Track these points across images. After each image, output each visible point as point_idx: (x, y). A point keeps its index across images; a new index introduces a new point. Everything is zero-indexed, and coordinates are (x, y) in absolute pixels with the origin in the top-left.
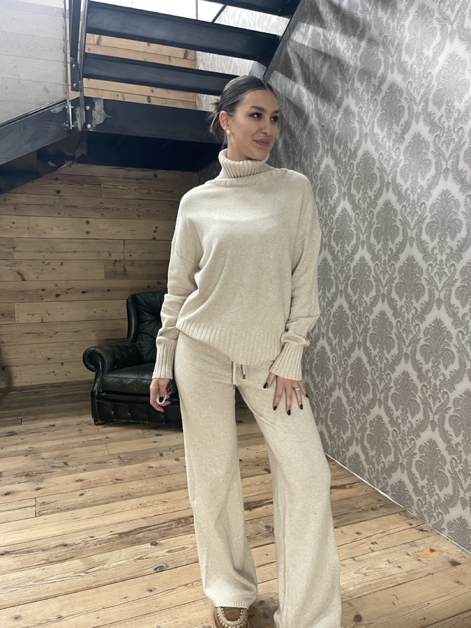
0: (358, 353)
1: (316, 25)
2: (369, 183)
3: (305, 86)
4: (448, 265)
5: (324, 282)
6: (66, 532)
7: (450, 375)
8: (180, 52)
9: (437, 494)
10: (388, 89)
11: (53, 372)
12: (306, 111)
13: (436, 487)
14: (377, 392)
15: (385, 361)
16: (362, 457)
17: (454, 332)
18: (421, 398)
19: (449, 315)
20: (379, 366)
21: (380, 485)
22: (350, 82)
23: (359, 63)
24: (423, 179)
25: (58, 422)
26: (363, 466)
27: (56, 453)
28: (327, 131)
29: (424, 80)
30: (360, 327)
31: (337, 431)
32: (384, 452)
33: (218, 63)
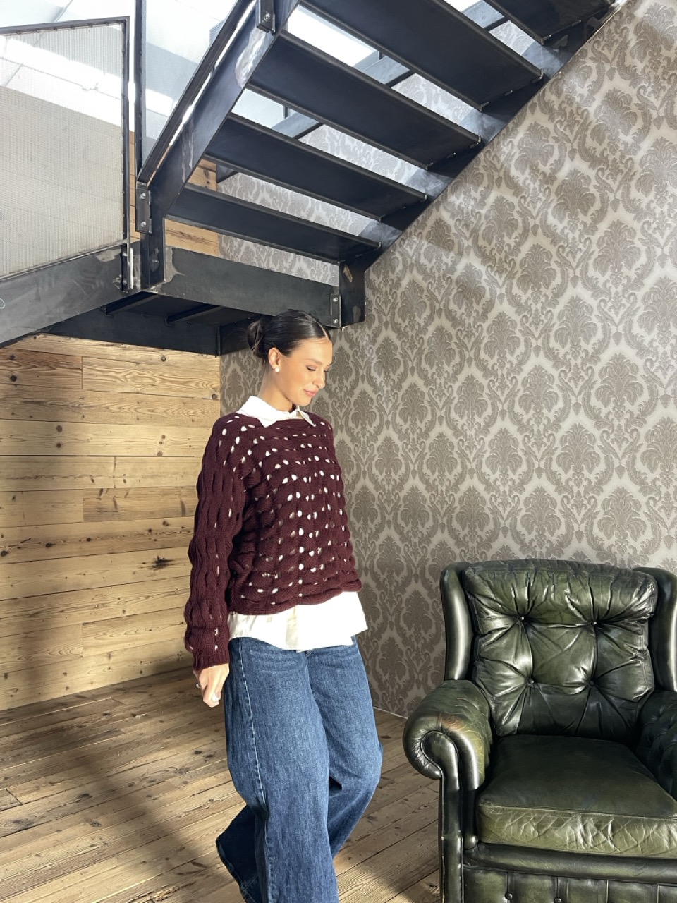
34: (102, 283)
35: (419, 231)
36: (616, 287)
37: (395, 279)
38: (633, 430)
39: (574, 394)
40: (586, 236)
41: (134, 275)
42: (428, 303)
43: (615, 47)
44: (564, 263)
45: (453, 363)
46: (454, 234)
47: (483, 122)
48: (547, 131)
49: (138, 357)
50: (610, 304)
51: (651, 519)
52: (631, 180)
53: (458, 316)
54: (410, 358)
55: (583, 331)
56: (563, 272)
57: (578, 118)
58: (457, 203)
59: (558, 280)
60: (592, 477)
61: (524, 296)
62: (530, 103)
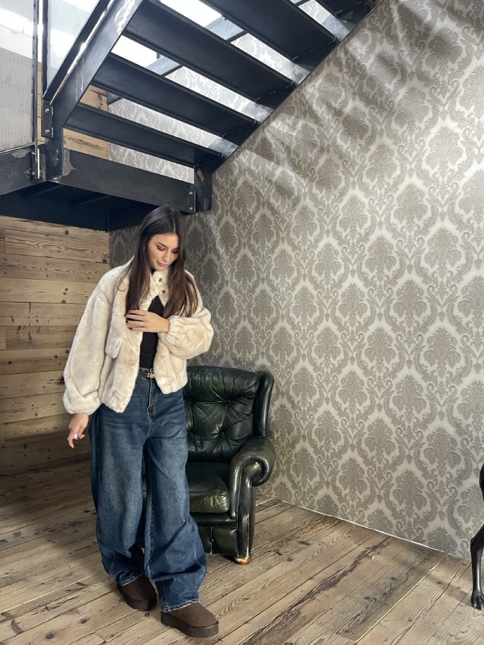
34: (16, 174)
35: (250, 146)
36: (381, 190)
37: (234, 180)
38: (389, 289)
39: (351, 263)
40: (362, 154)
41: (40, 169)
42: (256, 197)
43: (384, 21)
44: (347, 172)
45: (272, 241)
46: (274, 149)
47: (294, 70)
48: (337, 79)
49: (47, 231)
50: (376, 202)
51: (398, 349)
52: (392, 116)
53: (276, 208)
54: (243, 236)
55: (357, 220)
56: (346, 179)
57: (358, 71)
58: (277, 127)
59: (343, 184)
60: (362, 320)
61: (321, 194)
62: (327, 58)
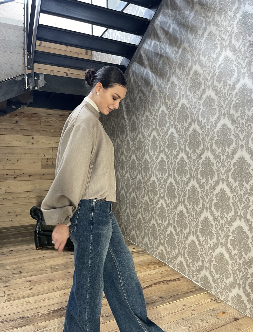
0: (181, 207)
1: (156, 41)
2: (185, 119)
3: (150, 70)
4: (227, 161)
5: (162, 170)
6: (23, 310)
7: (230, 218)
8: (83, 51)
9: (225, 282)
10: (194, 73)
11: (11, 220)
12: (151, 83)
13: (224, 278)
14: (192, 228)
15: (195, 211)
16: (184, 263)
17: (231, 196)
18: (215, 230)
19: (228, 187)
20: (192, 214)
21: (194, 278)
22: (174, 69)
23: (178, 60)
24: (213, 118)
25: (15, 248)
26: (185, 268)
27: (15, 266)
28: (162, 93)
29: (212, 69)
30: (182, 193)
31: (170, 250)
32: (196, 260)
33: (104, 57)
